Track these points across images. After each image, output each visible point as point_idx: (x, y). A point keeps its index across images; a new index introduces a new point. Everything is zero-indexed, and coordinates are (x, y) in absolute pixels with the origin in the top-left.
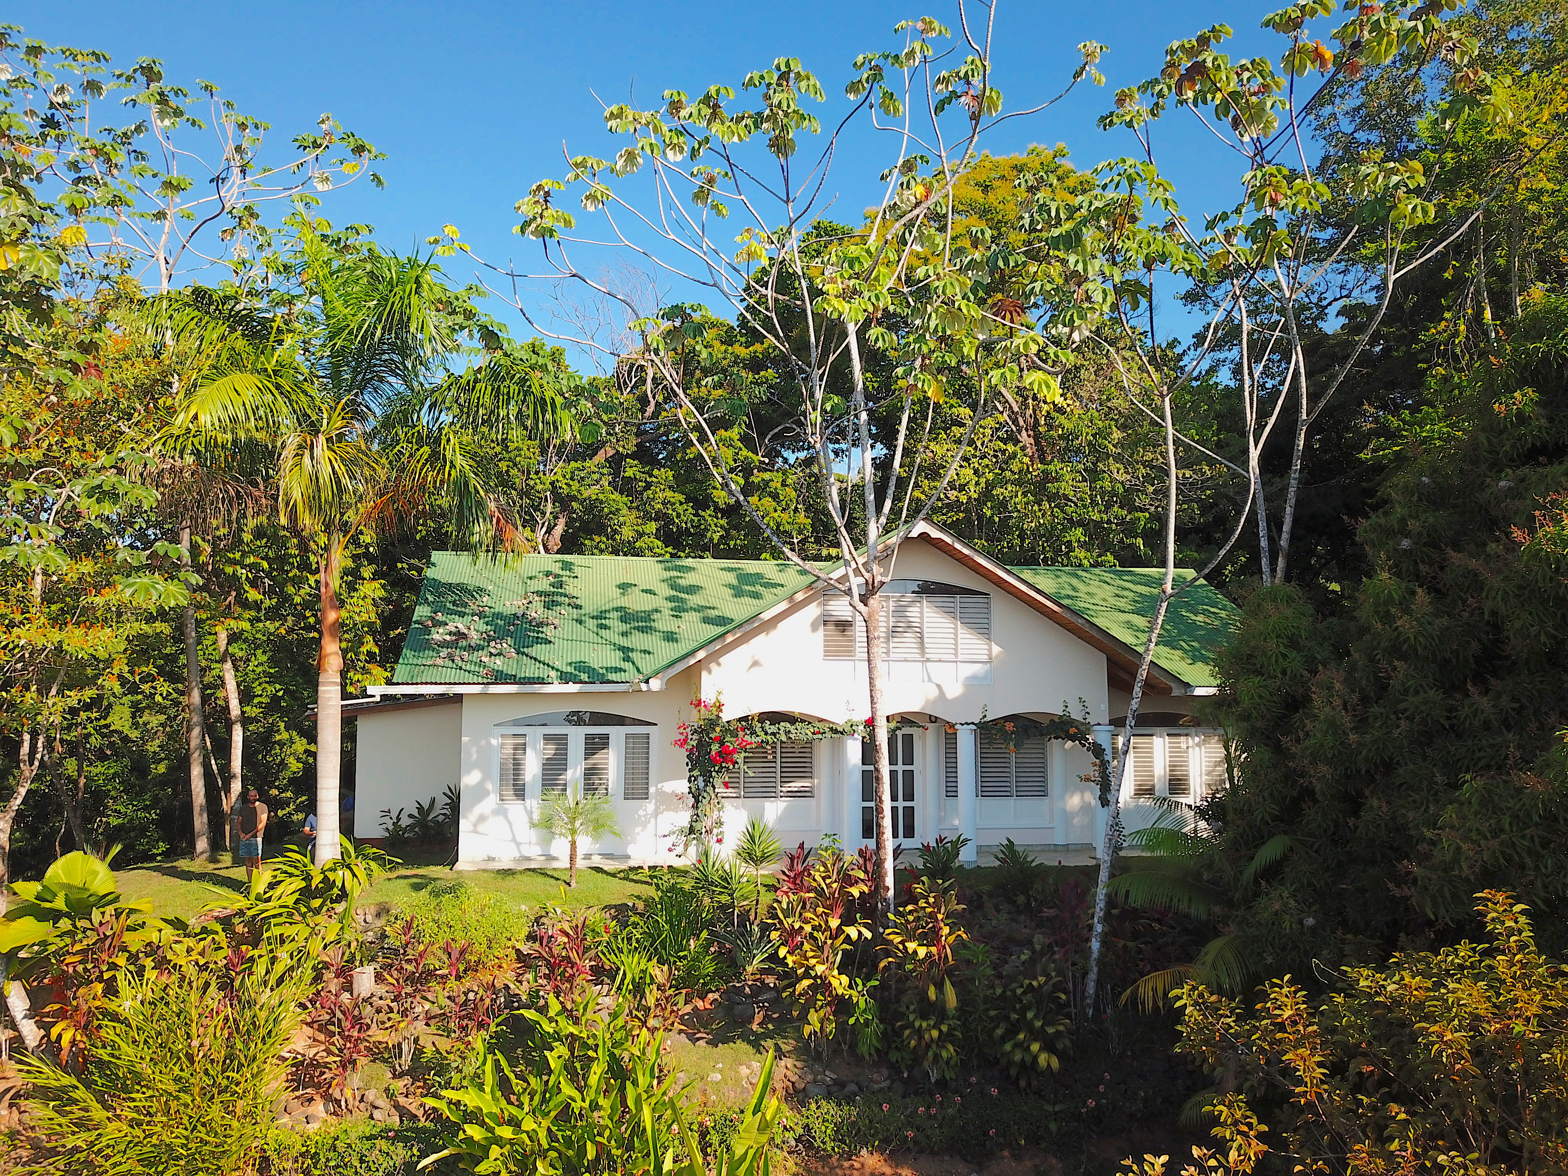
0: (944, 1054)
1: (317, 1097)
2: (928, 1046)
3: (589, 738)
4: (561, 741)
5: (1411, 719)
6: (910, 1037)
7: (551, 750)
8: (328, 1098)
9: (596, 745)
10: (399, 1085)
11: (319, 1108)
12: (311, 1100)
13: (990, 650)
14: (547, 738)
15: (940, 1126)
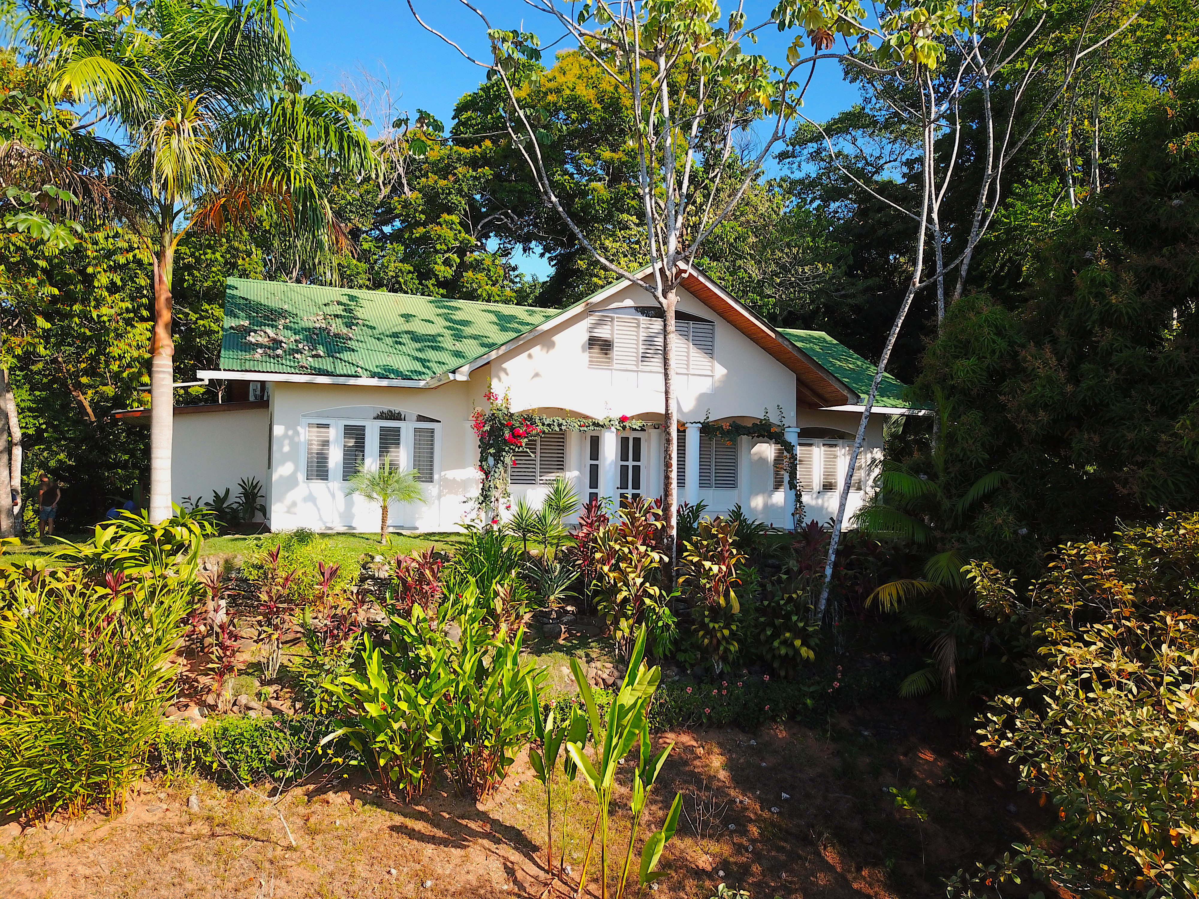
0: (732, 648)
1: (192, 704)
2: (719, 642)
3: (382, 429)
4: (359, 432)
5: (1118, 371)
6: (704, 636)
7: (351, 441)
8: (202, 704)
9: (389, 436)
10: (270, 690)
11: (194, 711)
12: (187, 706)
13: (713, 366)
14: (348, 428)
15: (729, 704)
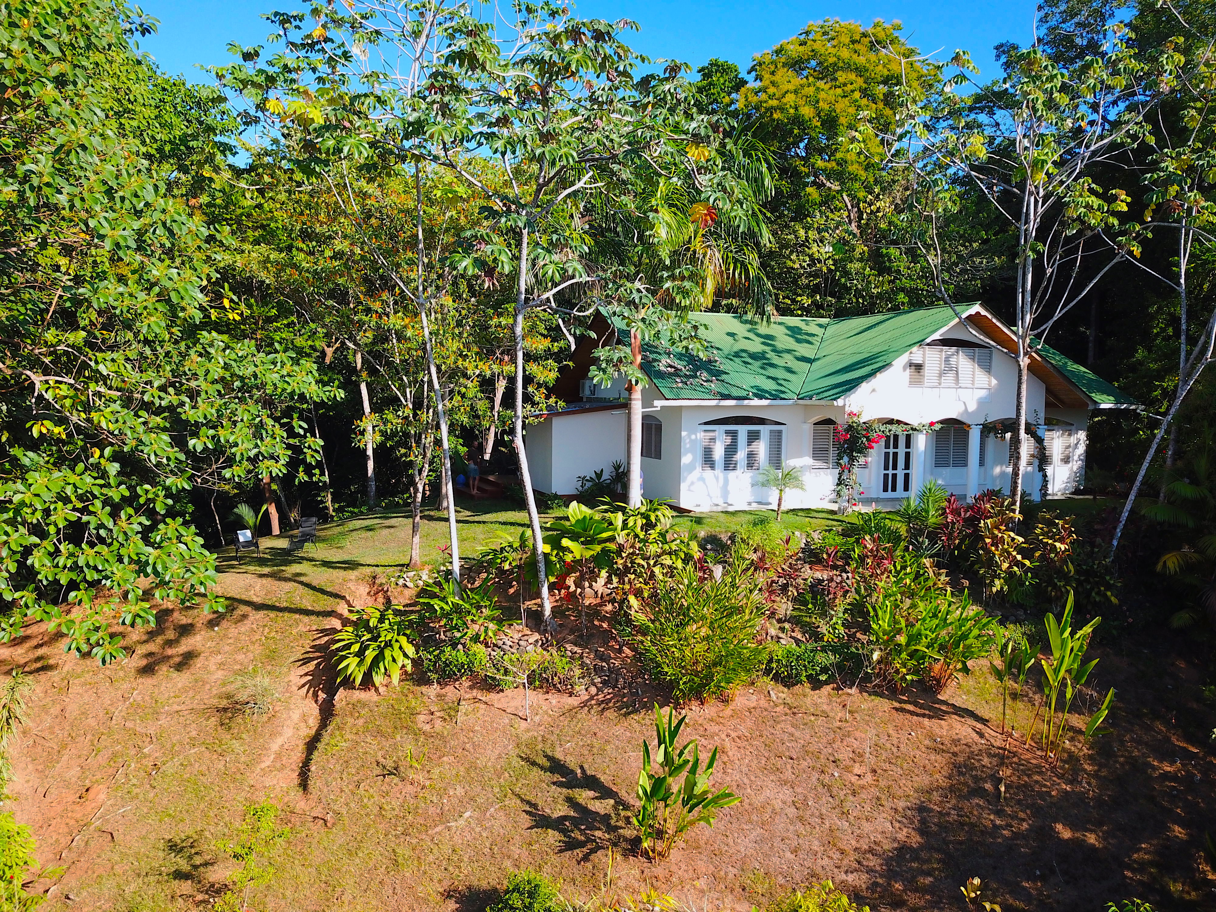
3: (750, 432)
4: (734, 435)
7: (729, 441)
9: (753, 437)
10: (786, 626)
13: (990, 382)
14: (727, 432)
